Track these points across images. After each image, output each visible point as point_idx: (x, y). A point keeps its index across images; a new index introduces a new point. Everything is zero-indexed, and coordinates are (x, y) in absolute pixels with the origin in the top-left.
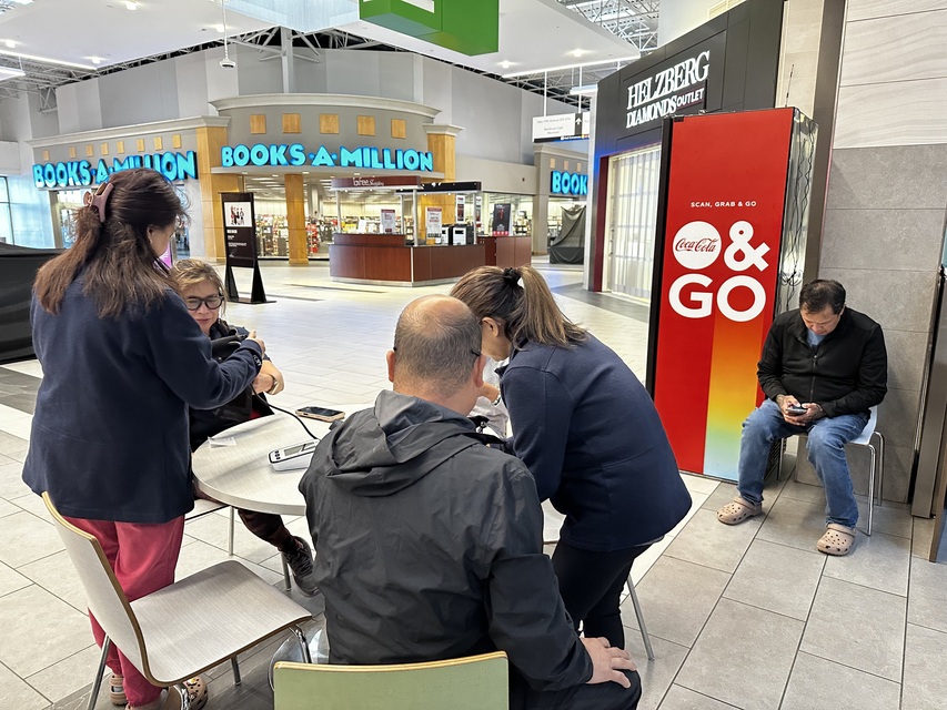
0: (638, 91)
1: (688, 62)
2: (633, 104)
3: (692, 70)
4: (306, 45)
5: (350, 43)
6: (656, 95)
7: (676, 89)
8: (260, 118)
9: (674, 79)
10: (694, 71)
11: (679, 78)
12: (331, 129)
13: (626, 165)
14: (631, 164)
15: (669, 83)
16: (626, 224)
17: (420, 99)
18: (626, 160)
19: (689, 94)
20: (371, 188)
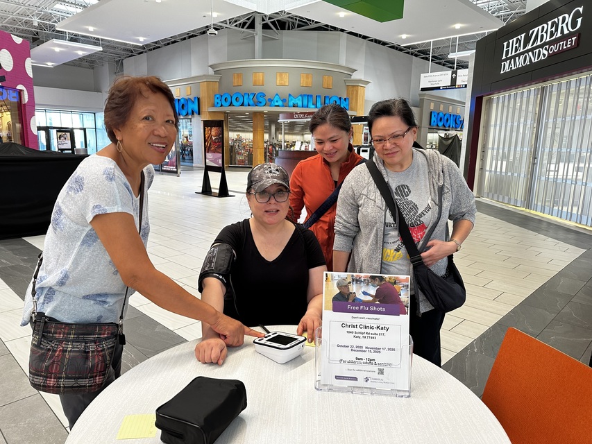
0: (512, 45)
2: (507, 54)
6: (529, 47)
7: (548, 39)
8: (239, 75)
9: (546, 32)
10: (567, 24)
11: (551, 32)
12: (283, 82)
13: (498, 103)
14: (503, 102)
15: (542, 36)
16: (496, 146)
17: (343, 62)
18: (498, 98)
19: (561, 43)
20: (305, 120)
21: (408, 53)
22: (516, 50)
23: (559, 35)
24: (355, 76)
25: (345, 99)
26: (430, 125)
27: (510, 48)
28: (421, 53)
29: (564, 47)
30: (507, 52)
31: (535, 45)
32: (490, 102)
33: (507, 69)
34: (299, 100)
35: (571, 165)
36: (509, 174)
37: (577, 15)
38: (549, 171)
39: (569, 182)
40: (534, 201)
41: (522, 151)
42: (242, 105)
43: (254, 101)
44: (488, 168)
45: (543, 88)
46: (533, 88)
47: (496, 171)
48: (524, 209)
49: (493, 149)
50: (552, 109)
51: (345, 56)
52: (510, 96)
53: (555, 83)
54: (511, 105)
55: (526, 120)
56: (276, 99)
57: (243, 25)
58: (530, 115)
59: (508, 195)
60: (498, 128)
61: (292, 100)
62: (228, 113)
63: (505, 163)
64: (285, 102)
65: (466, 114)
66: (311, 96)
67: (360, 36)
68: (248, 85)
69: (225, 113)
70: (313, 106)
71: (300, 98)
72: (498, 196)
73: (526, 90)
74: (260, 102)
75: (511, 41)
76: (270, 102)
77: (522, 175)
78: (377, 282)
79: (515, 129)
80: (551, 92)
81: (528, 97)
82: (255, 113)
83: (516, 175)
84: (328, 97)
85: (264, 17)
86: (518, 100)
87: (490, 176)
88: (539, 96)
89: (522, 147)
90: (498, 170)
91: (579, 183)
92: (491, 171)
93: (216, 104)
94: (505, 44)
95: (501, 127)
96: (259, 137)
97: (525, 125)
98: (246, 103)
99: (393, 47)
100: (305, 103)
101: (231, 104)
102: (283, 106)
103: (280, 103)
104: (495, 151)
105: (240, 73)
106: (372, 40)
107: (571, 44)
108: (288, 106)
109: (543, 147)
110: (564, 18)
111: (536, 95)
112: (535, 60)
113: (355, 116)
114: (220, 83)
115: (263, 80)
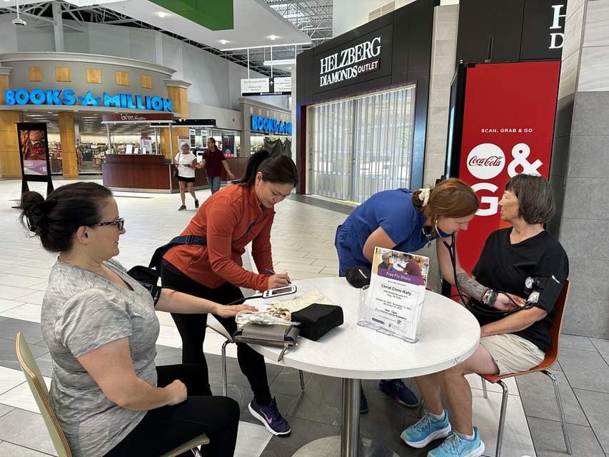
0: (327, 62)
1: (365, 44)
2: (324, 70)
3: (369, 49)
4: (72, 18)
5: (107, 19)
6: (342, 65)
7: (357, 61)
8: (37, 69)
9: (355, 54)
10: (370, 50)
11: (359, 55)
12: (95, 79)
13: (319, 112)
14: (324, 111)
15: (352, 57)
16: (321, 150)
17: (160, 62)
18: (319, 108)
19: (367, 65)
20: (135, 122)
21: (224, 57)
22: (332, 68)
23: (365, 58)
24: (175, 77)
25: (167, 100)
26: (252, 128)
27: (326, 65)
28: (238, 59)
29: (370, 69)
30: (324, 67)
31: (346, 65)
32: (312, 110)
33: (325, 84)
34: (116, 99)
35: (381, 164)
36: (334, 173)
37: (376, 44)
38: (365, 169)
39: (380, 178)
40: (356, 195)
41: (343, 154)
42: (45, 103)
43: (60, 99)
44: (316, 169)
45: (355, 101)
46: (347, 100)
47: (323, 171)
48: (349, 202)
49: (319, 152)
50: (363, 117)
51: (162, 55)
52: (328, 106)
53: (364, 97)
54: (326, 113)
55: (343, 127)
56: (88, 97)
57: (37, 11)
58: (346, 124)
59: (334, 191)
60: (321, 134)
61: (108, 99)
62: (23, 112)
63: (329, 164)
64: (100, 103)
65: (293, 119)
66: (130, 95)
67: (175, 36)
68: (51, 80)
69: (20, 111)
70: (134, 107)
71: (118, 97)
72: (327, 192)
73: (341, 102)
74: (69, 101)
75: (326, 59)
76: (80, 100)
77: (345, 174)
78: (408, 259)
79: (330, 134)
80: (361, 105)
81: (344, 107)
82: (61, 113)
83: (339, 173)
84: (149, 97)
85: (64, 6)
86: (336, 110)
87: (318, 175)
88: (352, 108)
89: (343, 150)
90: (325, 170)
91: (388, 178)
92: (318, 171)
93: (8, 101)
94: (322, 60)
95: (323, 132)
96: (69, 140)
97: (343, 132)
98: (49, 100)
99: (208, 50)
100: (124, 102)
101: (29, 102)
102: (97, 106)
103: (94, 102)
104: (321, 154)
105: (38, 67)
106: (188, 42)
107: (374, 66)
108: (104, 106)
109: (359, 150)
110: (367, 45)
111: (350, 107)
112: (348, 77)
113: (180, 118)
114: (11, 76)
115: (69, 76)
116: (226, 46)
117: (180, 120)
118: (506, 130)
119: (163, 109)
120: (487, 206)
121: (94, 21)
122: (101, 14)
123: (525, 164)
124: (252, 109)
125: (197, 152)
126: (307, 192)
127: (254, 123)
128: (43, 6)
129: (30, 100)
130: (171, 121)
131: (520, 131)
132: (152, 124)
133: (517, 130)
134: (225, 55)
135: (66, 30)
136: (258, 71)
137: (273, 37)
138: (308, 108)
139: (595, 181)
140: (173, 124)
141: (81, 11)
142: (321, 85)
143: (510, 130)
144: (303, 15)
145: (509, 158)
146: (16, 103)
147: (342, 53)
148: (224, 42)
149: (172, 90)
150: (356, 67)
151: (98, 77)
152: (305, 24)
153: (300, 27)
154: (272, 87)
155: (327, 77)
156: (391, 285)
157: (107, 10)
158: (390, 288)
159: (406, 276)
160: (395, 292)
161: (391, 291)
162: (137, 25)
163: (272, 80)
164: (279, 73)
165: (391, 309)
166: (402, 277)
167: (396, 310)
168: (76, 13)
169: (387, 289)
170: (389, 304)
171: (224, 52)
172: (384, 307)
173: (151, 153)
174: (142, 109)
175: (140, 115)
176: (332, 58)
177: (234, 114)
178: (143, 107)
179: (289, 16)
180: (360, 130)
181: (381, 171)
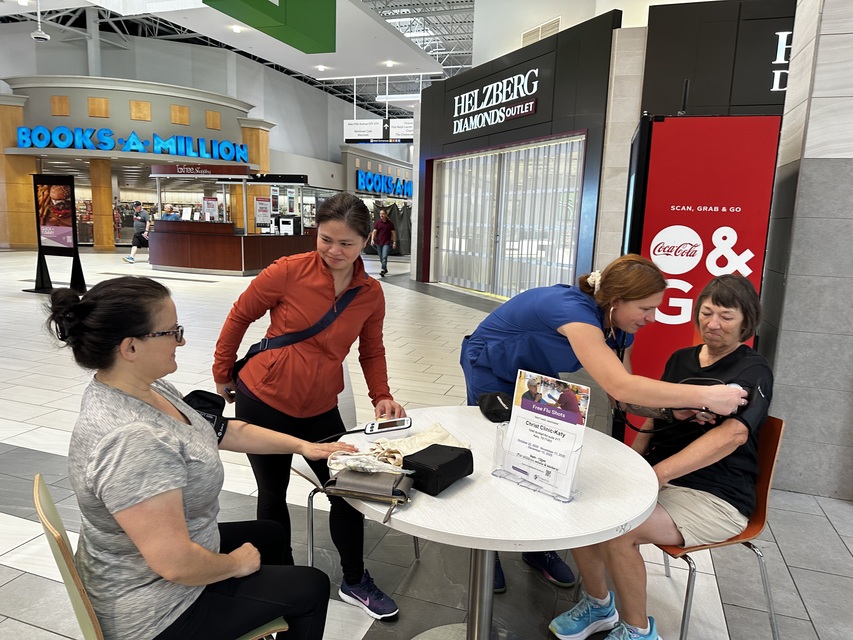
0: (465, 101)
1: (516, 78)
2: (459, 112)
3: (521, 84)
4: (113, 31)
5: (161, 33)
6: (484, 106)
7: (504, 101)
8: (62, 99)
9: (502, 92)
10: (523, 86)
11: (507, 92)
12: (142, 115)
13: (451, 169)
14: (457, 168)
15: (497, 95)
16: (452, 221)
17: (232, 93)
18: (451, 163)
19: (518, 107)
20: (196, 176)
21: (321, 88)
22: (470, 108)
23: (516, 97)
24: (253, 114)
25: (242, 147)
26: (357, 187)
27: (463, 104)
28: (341, 91)
29: (522, 112)
30: (460, 108)
31: (490, 105)
32: (441, 166)
33: (460, 130)
34: (171, 143)
35: (535, 243)
36: (470, 254)
37: (532, 78)
38: (513, 249)
39: (534, 262)
40: (500, 285)
41: (482, 228)
42: (73, 146)
43: (93, 142)
44: (444, 247)
45: (500, 155)
46: (490, 154)
47: (454, 251)
48: (489, 294)
49: (449, 224)
50: (512, 177)
51: (234, 84)
52: (464, 161)
53: (513, 150)
54: (461, 171)
55: (484, 191)
56: (132, 140)
57: (65, 20)
58: (488, 186)
59: (469, 279)
60: (453, 199)
61: (159, 143)
62: (41, 158)
63: (463, 241)
64: (148, 147)
65: (415, 175)
66: (190, 139)
67: (254, 58)
68: (81, 115)
69: (36, 157)
70: (195, 154)
71: (173, 141)
72: (459, 281)
73: (482, 156)
74: (105, 144)
75: (463, 96)
76: (121, 143)
77: (484, 255)
78: (562, 388)
79: (465, 200)
80: (509, 161)
81: (485, 164)
82: (94, 160)
83: (477, 255)
84: (216, 141)
85: (102, 13)
86: (474, 166)
87: (448, 256)
88: (497, 164)
89: (482, 222)
90: (457, 249)
91: (544, 263)
92: (448, 251)
93: (21, 143)
94: (457, 98)
95: (456, 197)
96: (104, 198)
97: (483, 197)
98: (78, 142)
99: (300, 78)
100: (181, 148)
101: (51, 144)
102: (144, 151)
103: (139, 146)
104: (452, 227)
105: (65, 95)
106: (272, 66)
107: (529, 109)
108: (154, 152)
109: (505, 223)
110: (519, 79)
111: (493, 163)
112: (491, 122)
113: (258, 171)
114: (26, 108)
115: (106, 111)
116: (325, 73)
117: (259, 175)
118: (705, 208)
119: (235, 159)
120: (677, 311)
121: (143, 35)
122: (153, 25)
123: (731, 255)
124: (358, 160)
125: (281, 220)
126: (431, 278)
127: (361, 180)
128: (74, 12)
129: (51, 141)
130: (246, 177)
131: (724, 209)
132: (220, 180)
133: (720, 209)
134: (323, 85)
135: (104, 46)
136: (367, 108)
137: (390, 64)
138: (435, 163)
139: (826, 281)
140: (248, 180)
141: (126, 21)
142: (455, 133)
143: (711, 209)
144: (432, 34)
145: (709, 247)
146: (32, 145)
147: (485, 88)
148: (321, 68)
149: (248, 133)
150: (504, 109)
151: (146, 112)
152: (434, 46)
153: (428, 50)
154: (386, 132)
155: (464, 122)
156: (539, 422)
157: (161, 20)
158: (536, 426)
159: (559, 411)
160: (543, 432)
161: (539, 430)
162: (202, 41)
163: (386, 122)
164: (397, 113)
165: (539, 455)
166: (555, 413)
167: (544, 457)
168: (118, 23)
169: (533, 428)
170: (535, 448)
171: (322, 82)
172: (528, 452)
173: (217, 219)
174: (206, 158)
175: (203, 167)
176: (470, 95)
177: (334, 168)
178: (208, 156)
179: (413, 35)
180: (507, 196)
181: (534, 252)
